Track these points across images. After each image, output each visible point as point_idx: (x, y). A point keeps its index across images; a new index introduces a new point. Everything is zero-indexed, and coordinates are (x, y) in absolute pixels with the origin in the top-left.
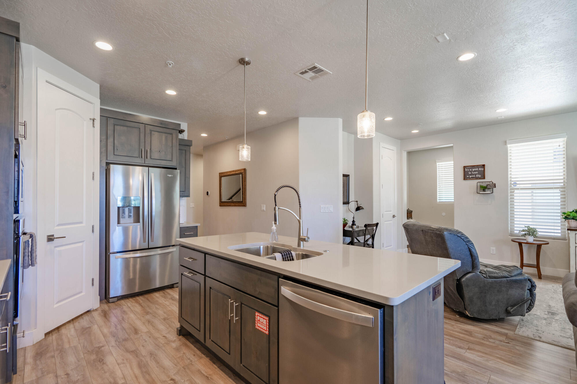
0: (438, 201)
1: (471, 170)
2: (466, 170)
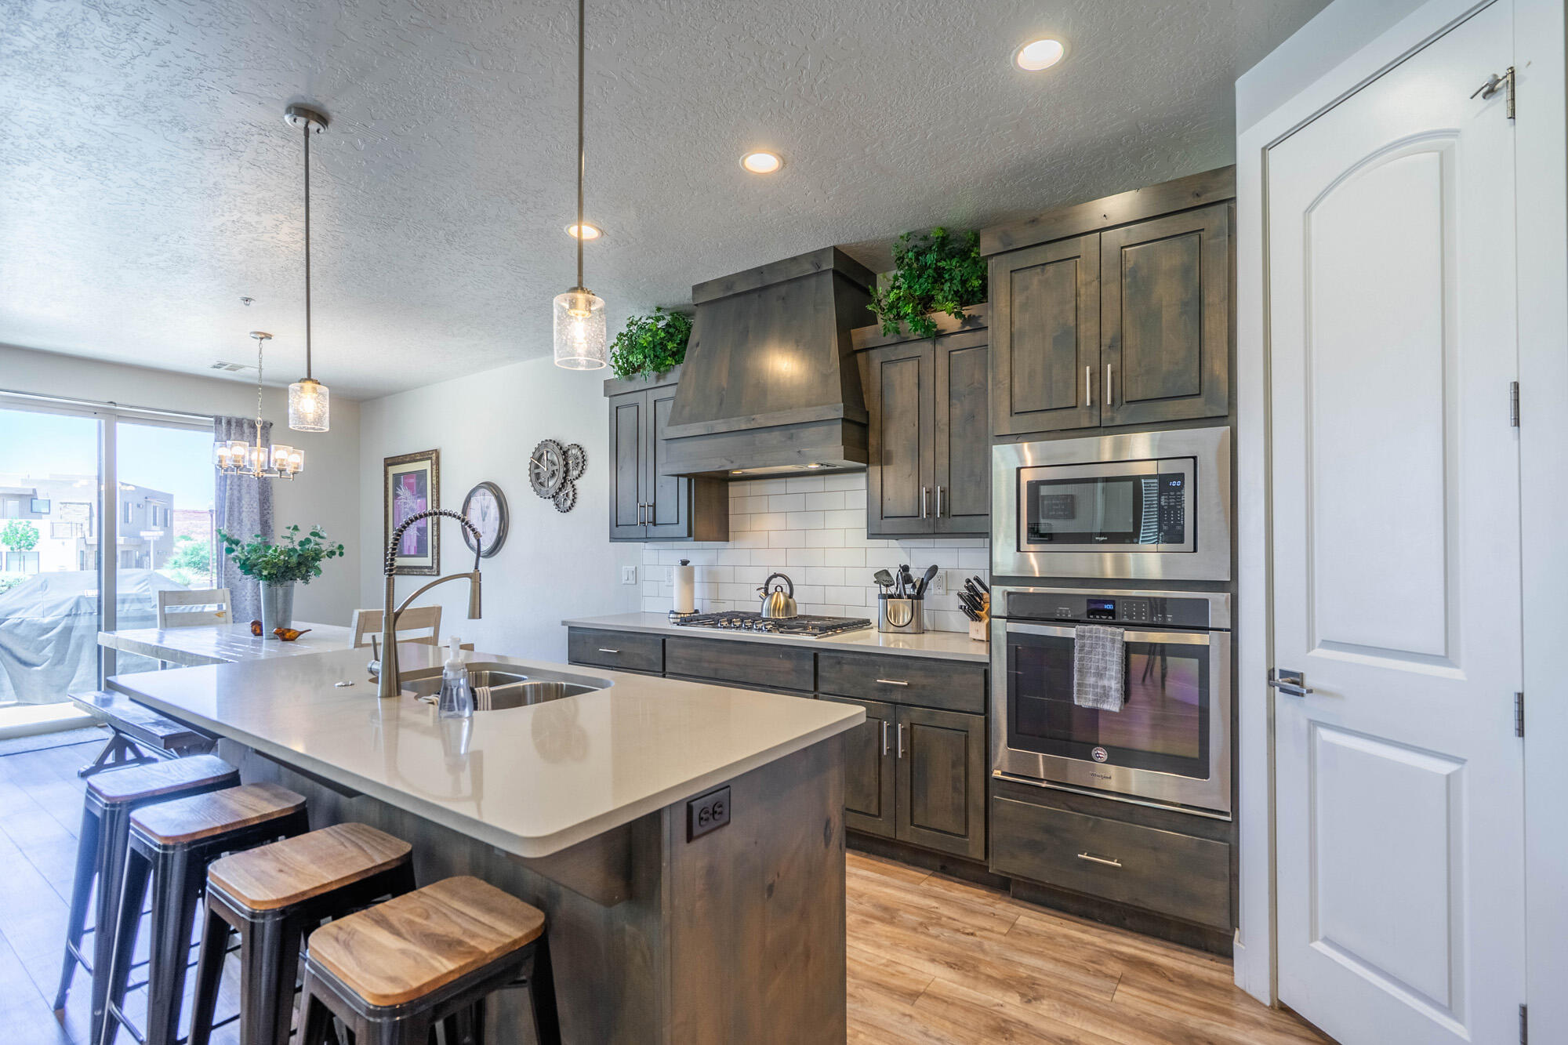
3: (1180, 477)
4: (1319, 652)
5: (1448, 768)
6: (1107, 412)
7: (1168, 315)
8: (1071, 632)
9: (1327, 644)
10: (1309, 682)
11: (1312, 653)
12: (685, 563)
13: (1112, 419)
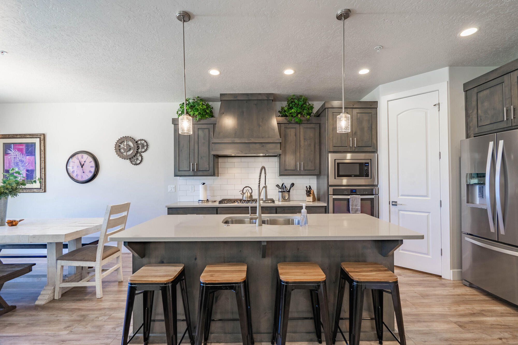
3: (368, 163)
4: (400, 197)
5: (427, 214)
6: (354, 148)
7: (366, 129)
8: (349, 197)
9: (402, 195)
10: (398, 203)
11: (399, 197)
12: (204, 184)
13: (355, 150)
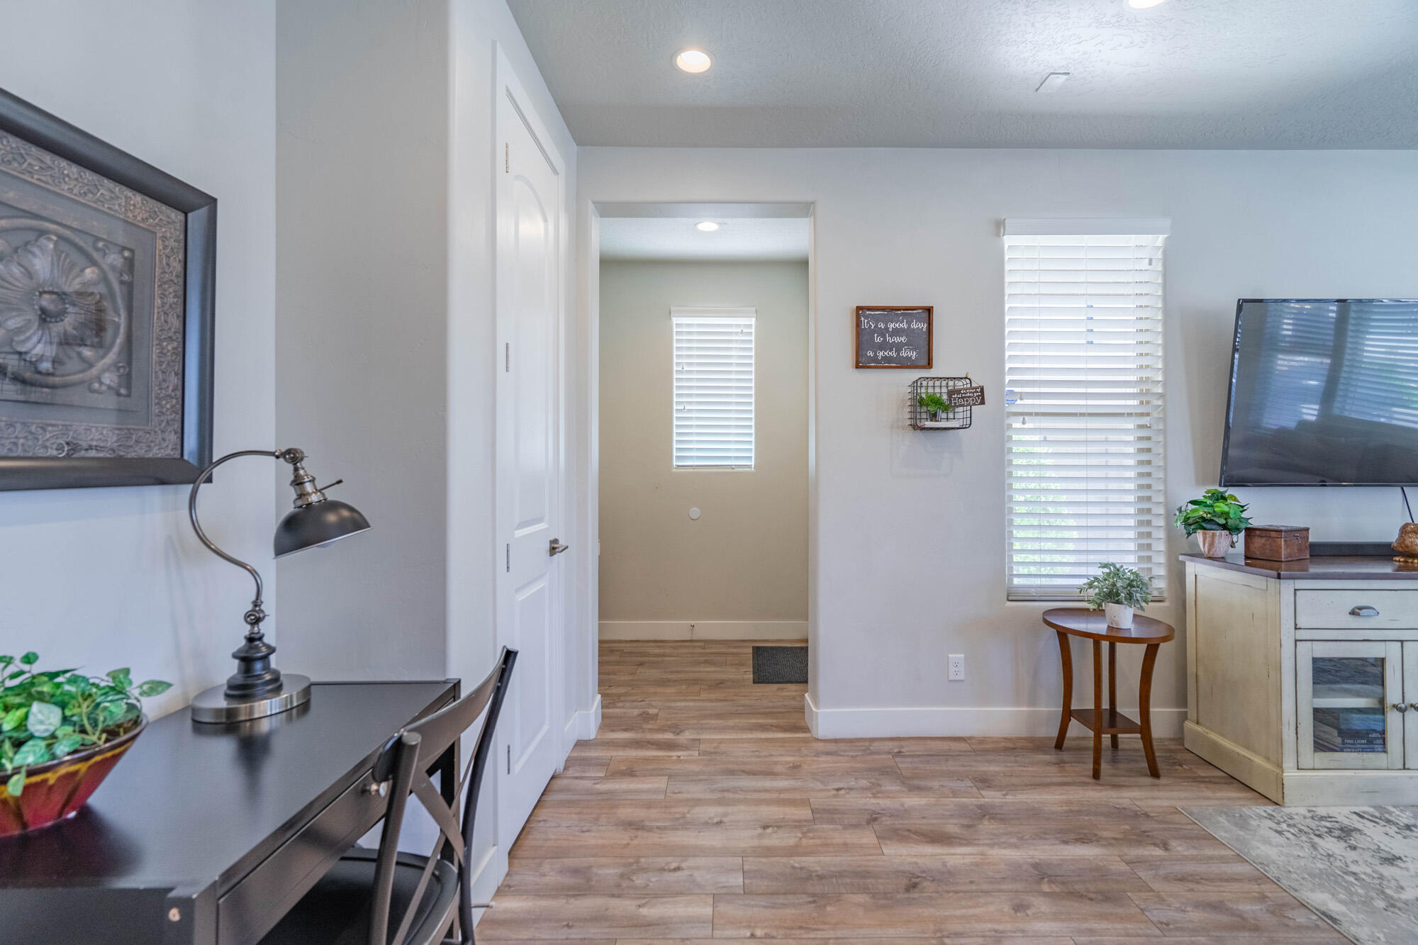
0: (675, 463)
1: (882, 326)
2: (865, 323)
